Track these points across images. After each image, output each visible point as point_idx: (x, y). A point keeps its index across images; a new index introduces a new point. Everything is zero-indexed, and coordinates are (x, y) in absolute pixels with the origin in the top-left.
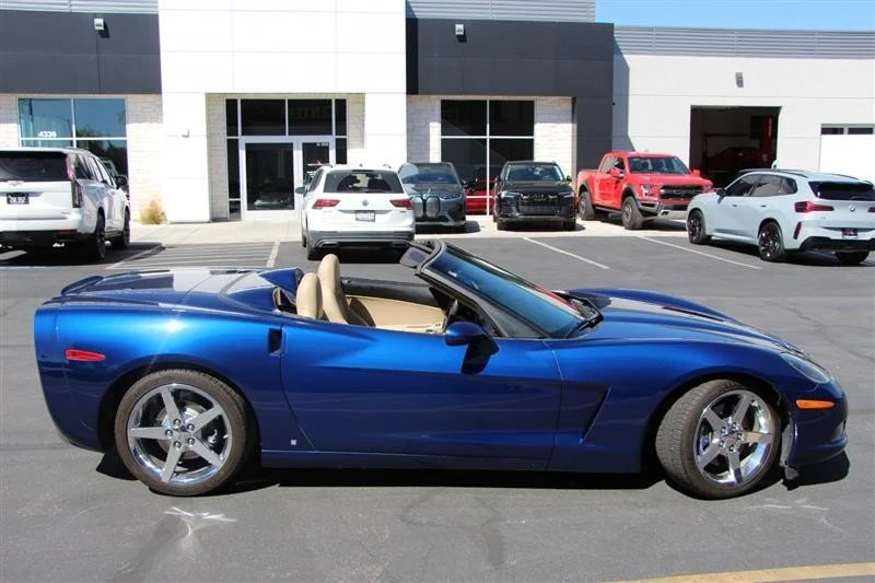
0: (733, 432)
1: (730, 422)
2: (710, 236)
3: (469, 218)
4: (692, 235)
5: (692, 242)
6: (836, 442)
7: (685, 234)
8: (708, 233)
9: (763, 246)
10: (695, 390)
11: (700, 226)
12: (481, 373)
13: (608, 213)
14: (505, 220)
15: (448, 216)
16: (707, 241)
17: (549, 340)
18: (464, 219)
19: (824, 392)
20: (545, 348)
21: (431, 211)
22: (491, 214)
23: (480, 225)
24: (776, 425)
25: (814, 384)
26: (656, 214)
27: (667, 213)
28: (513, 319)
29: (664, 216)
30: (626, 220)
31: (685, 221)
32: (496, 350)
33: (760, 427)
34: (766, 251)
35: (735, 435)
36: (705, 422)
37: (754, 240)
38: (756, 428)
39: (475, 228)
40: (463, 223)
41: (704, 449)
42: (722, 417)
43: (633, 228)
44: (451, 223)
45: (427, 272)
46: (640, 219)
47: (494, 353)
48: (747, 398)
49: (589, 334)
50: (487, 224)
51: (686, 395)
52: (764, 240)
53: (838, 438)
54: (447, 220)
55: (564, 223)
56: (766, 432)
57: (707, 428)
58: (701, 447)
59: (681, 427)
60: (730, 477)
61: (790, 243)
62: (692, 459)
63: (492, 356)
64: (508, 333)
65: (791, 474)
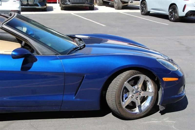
0: (138, 92)
1: (136, 88)
2: (149, 12)
3: (48, 5)
4: (142, 11)
5: (142, 14)
6: (180, 94)
7: (139, 11)
8: (148, 10)
9: (171, 15)
10: (121, 75)
11: (145, 7)
12: (29, 70)
13: (109, 2)
14: (64, 5)
15: (38, 4)
16: (148, 14)
17: (60, 55)
18: (46, 5)
19: (175, 74)
20: (57, 59)
21: (31, 1)
22: (59, 3)
23: (54, 8)
24: (155, 88)
25: (170, 71)
26: (128, 3)
27: (132, 2)
28: (43, 47)
29: (131, 4)
30: (115, 5)
31: (139, 5)
32: (36, 60)
33: (149, 89)
34: (171, 17)
35: (138, 93)
36: (125, 88)
37: (167, 12)
38: (147, 90)
39: (51, 9)
40: (45, 7)
41: (126, 99)
42: (132, 86)
43: (118, 9)
44: (40, 7)
45: (5, 27)
46: (121, 5)
47: (35, 62)
48: (143, 77)
49: (79, 52)
50: (57, 8)
51: (117, 77)
52: (171, 13)
53: (181, 93)
54: (38, 6)
55: (89, 7)
56: (151, 91)
57: (126, 90)
58: (124, 99)
59: (115, 90)
60: (137, 110)
61: (181, 13)
62: (120, 103)
63: (34, 63)
64: (42, 53)
65: (162, 108)
